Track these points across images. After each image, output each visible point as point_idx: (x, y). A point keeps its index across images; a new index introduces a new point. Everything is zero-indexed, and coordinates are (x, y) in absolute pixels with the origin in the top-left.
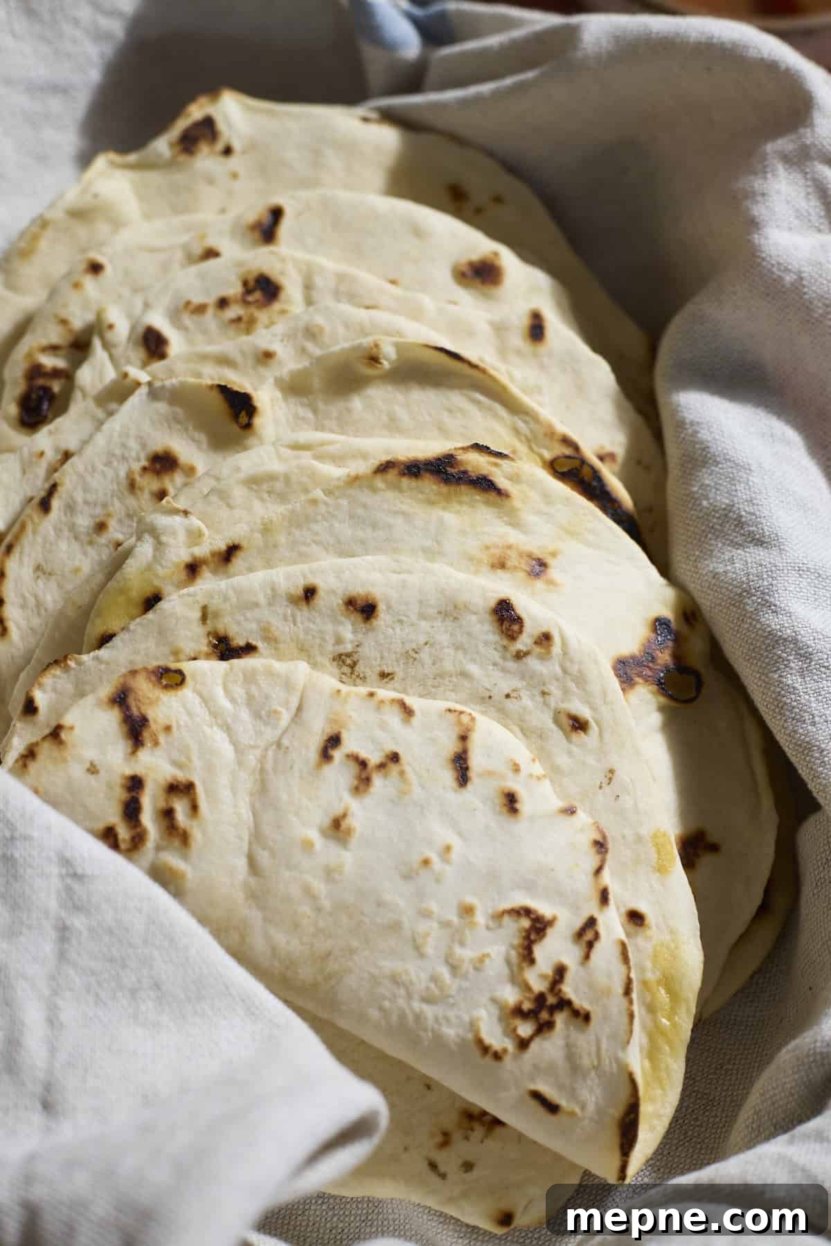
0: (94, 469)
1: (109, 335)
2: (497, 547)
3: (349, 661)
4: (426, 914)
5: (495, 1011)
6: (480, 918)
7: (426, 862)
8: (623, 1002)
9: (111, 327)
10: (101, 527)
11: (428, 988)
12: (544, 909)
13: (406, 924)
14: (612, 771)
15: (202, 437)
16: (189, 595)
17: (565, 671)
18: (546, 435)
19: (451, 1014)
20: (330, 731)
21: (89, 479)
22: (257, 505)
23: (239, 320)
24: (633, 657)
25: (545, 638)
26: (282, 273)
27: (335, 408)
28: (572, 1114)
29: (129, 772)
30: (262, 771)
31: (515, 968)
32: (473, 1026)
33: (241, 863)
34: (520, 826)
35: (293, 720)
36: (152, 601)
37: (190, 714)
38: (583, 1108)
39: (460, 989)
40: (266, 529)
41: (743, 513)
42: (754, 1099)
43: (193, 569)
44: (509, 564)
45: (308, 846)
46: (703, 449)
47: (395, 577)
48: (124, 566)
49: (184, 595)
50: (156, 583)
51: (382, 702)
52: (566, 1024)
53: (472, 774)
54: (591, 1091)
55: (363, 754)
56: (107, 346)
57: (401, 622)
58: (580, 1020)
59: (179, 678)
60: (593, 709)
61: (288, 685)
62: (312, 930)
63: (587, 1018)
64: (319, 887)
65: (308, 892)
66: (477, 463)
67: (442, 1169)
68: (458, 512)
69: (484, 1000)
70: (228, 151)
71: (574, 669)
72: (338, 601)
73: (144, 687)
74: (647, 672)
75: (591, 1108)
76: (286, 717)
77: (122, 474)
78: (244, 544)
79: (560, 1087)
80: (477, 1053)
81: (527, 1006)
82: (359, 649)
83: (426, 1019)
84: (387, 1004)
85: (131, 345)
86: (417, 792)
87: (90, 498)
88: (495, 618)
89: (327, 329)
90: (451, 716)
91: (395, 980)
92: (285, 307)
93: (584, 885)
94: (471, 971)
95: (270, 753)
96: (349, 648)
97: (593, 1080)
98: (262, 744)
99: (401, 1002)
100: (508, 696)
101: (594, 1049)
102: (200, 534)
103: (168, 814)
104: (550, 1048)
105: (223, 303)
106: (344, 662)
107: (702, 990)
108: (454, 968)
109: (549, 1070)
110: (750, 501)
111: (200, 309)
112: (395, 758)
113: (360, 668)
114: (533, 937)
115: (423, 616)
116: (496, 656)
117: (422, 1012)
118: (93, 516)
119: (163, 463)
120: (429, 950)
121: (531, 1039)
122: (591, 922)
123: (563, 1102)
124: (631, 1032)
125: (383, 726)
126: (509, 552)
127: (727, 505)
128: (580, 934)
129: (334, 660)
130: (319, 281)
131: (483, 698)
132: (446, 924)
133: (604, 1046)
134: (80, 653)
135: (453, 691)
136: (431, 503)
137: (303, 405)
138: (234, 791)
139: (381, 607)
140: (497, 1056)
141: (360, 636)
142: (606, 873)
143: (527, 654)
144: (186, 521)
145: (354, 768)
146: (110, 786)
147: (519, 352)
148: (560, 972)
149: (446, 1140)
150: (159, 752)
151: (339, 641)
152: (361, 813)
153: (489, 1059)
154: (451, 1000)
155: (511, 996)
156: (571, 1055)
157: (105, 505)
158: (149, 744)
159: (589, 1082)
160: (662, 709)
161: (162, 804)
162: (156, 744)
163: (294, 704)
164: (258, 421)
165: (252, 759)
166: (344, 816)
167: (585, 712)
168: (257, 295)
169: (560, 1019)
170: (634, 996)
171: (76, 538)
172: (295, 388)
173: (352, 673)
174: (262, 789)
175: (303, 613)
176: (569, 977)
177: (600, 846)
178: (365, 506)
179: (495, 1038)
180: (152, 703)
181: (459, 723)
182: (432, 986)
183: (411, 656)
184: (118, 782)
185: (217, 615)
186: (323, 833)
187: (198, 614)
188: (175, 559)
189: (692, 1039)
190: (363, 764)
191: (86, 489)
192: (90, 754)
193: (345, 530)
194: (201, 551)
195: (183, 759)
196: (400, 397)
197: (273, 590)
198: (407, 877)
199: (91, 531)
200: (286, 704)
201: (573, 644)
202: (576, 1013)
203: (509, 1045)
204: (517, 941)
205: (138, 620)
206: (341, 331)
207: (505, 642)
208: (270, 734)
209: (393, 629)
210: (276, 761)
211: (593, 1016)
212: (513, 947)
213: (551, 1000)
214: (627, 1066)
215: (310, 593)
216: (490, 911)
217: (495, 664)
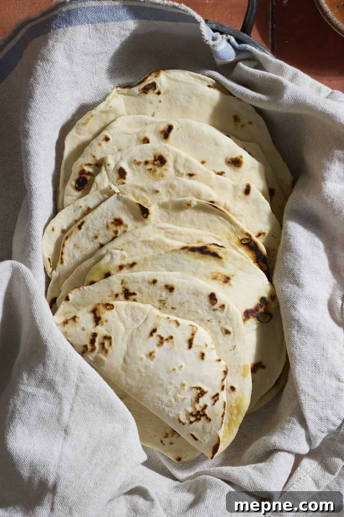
0: (96, 219)
1: (108, 167)
2: (215, 273)
3: (163, 302)
4: (171, 384)
5: (185, 413)
6: (186, 388)
7: (174, 370)
8: (221, 419)
9: (109, 165)
10: (96, 237)
11: (167, 403)
12: (205, 389)
13: (165, 385)
14: (235, 346)
15: (131, 216)
16: (119, 276)
17: (227, 317)
18: (241, 232)
19: (173, 411)
20: (153, 328)
21: (94, 222)
22: (144, 248)
23: (151, 169)
24: (251, 310)
25: (223, 306)
26: (168, 156)
27: (175, 214)
28: (201, 442)
29: (93, 331)
30: (132, 335)
31: (193, 403)
32: (178, 415)
33: (121, 360)
34: (204, 363)
35: (143, 322)
36: (108, 275)
37: (113, 317)
38: (204, 441)
39: (176, 405)
40: (145, 260)
41: (295, 273)
42: (251, 449)
43: (121, 267)
44: (218, 278)
45: (141, 359)
46: (290, 246)
47: (181, 280)
48: (101, 262)
49: (117, 276)
50: (110, 270)
51: (171, 321)
52: (204, 420)
53: (193, 345)
54: (207, 438)
55: (162, 335)
56: (106, 170)
57: (181, 294)
58: (208, 420)
59: (112, 307)
60: (233, 328)
61: (144, 312)
62: (138, 380)
63: (210, 420)
64: (143, 370)
65: (139, 371)
66: (214, 249)
67: (164, 442)
68: (205, 262)
69: (183, 409)
70: (159, 93)
71: (230, 317)
72: (163, 285)
73: (101, 308)
74: (255, 314)
75: (206, 441)
76: (142, 321)
77: (105, 222)
78: (137, 263)
79: (199, 435)
80: (178, 422)
81: (194, 413)
82: (167, 300)
83: (166, 410)
84: (155, 404)
85: (114, 172)
86: (176, 348)
87: (94, 227)
88: (209, 298)
89: (177, 187)
90: (191, 327)
91: (159, 399)
92: (167, 168)
93: (218, 384)
94: (181, 401)
95: (135, 331)
96: (164, 298)
97: (208, 435)
98: (133, 328)
99: (159, 405)
100: (208, 321)
101: (210, 428)
102: (125, 257)
103: (103, 344)
104: (198, 425)
105: (146, 163)
106: (162, 302)
107: (247, 411)
108: (176, 400)
109: (197, 430)
110: (299, 269)
111: (139, 163)
112: (171, 338)
113: (166, 305)
114: (200, 396)
115: (188, 293)
116: (207, 308)
117: (164, 408)
118: (94, 233)
119: (118, 222)
120: (170, 393)
121: (194, 421)
122: (217, 395)
123: (199, 439)
124: (221, 427)
125: (170, 328)
126: (218, 275)
127: (292, 268)
128: (213, 397)
129: (159, 301)
130: (179, 160)
131: (201, 320)
132: (176, 387)
133: (213, 428)
134: (84, 286)
135: (192, 316)
136: (197, 258)
137: (165, 211)
138: (123, 340)
139: (176, 289)
140: (183, 424)
141: (168, 296)
142: (225, 381)
143: (217, 310)
144: (121, 252)
145: (158, 339)
146: (87, 334)
147: (240, 197)
148: (205, 406)
149: (166, 436)
150: (103, 327)
151: (161, 296)
152: (159, 352)
153: (181, 424)
154: (174, 407)
155: (190, 410)
156: (204, 428)
157: (98, 231)
158: (100, 324)
159: (207, 436)
160: (257, 324)
161: (101, 341)
162: (102, 324)
163: (145, 317)
164: (149, 216)
165: (130, 332)
166: (153, 352)
167: (230, 329)
168: (158, 162)
169: (203, 419)
170: (224, 417)
171: (88, 238)
172: (163, 206)
173: (164, 306)
174: (131, 340)
175: (152, 287)
176: (207, 409)
177: (225, 373)
178: (176, 257)
179: (183, 419)
180: (103, 313)
181: (193, 329)
182: (169, 403)
183: (182, 304)
184: (90, 334)
185: (126, 283)
186: (147, 356)
187: (121, 282)
188: (116, 264)
189: (242, 423)
190: (162, 338)
191: (93, 225)
192: (83, 325)
193: (169, 262)
194: (124, 262)
195: (109, 330)
196: (196, 214)
197: (144, 279)
198: (168, 372)
199: (93, 237)
200: (142, 318)
201: (231, 309)
202: (207, 418)
203: (187, 422)
204: (195, 396)
205: (103, 280)
206: (182, 187)
207: (211, 305)
208: (136, 326)
209: (178, 296)
210: (136, 333)
211: (212, 420)
212: (194, 397)
213: (201, 413)
214: (218, 435)
215: (155, 282)
216: (190, 386)
217: (206, 311)
